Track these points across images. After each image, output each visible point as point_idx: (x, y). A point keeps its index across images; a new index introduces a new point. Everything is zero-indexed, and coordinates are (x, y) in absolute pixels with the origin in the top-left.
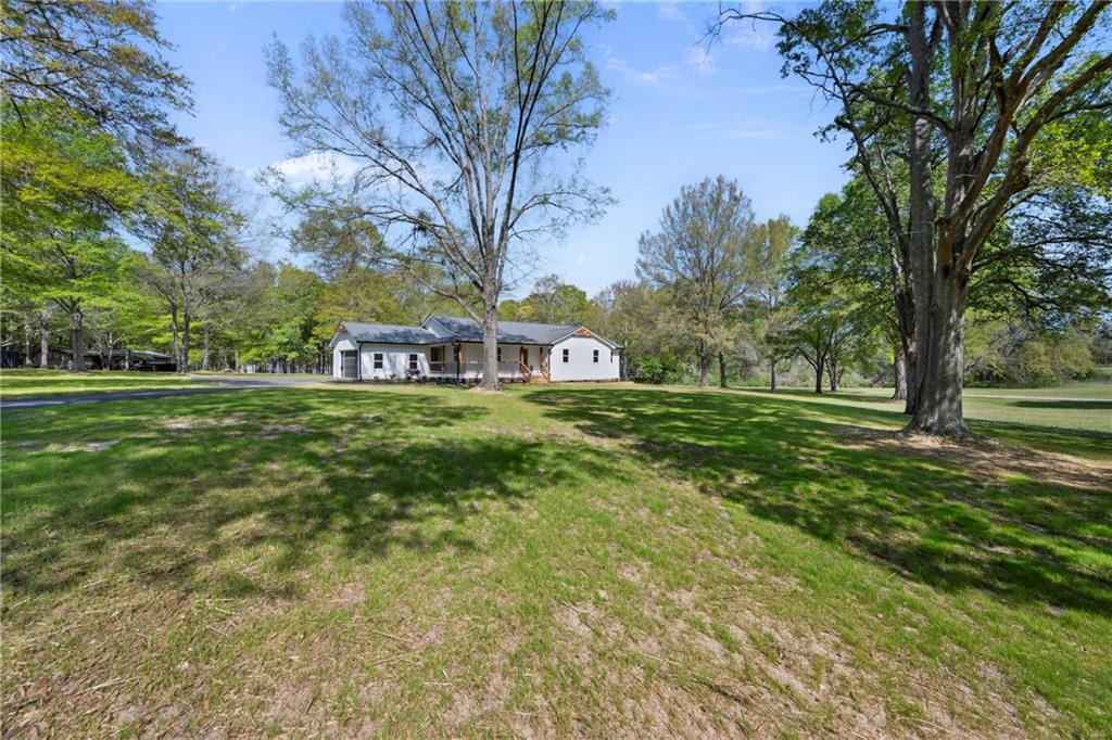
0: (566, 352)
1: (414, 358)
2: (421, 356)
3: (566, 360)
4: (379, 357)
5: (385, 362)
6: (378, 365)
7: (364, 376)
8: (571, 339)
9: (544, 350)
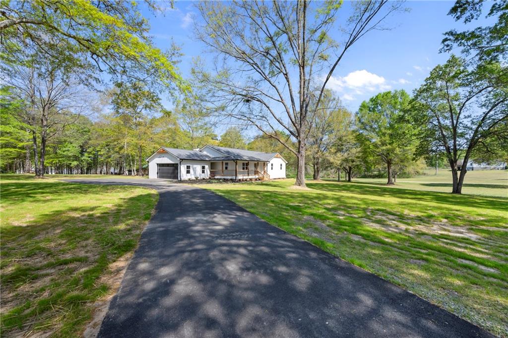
0: (272, 165)
1: (203, 168)
2: (207, 167)
3: (272, 168)
4: (188, 167)
5: (191, 170)
6: (188, 172)
7: (182, 179)
8: (274, 159)
9: (265, 164)
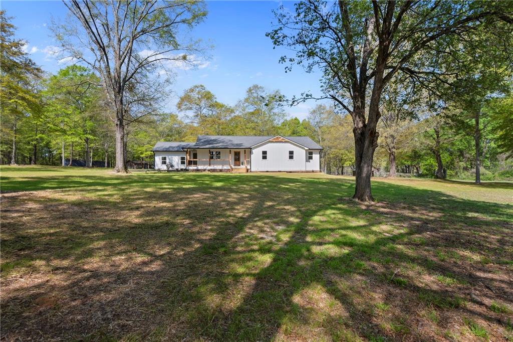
0: (265, 153)
1: (183, 158)
3: (265, 158)
4: (164, 159)
5: (168, 161)
6: (164, 163)
8: (269, 144)
